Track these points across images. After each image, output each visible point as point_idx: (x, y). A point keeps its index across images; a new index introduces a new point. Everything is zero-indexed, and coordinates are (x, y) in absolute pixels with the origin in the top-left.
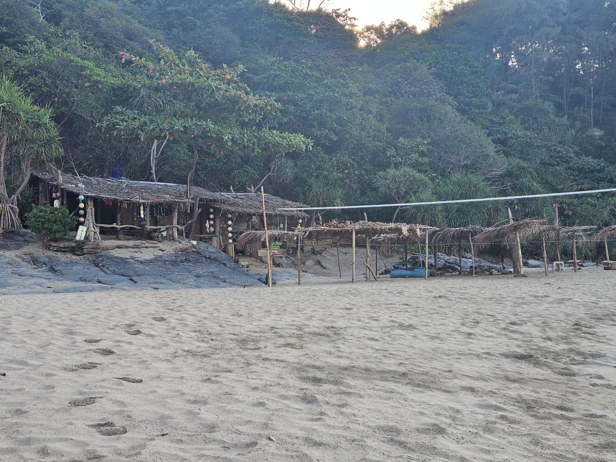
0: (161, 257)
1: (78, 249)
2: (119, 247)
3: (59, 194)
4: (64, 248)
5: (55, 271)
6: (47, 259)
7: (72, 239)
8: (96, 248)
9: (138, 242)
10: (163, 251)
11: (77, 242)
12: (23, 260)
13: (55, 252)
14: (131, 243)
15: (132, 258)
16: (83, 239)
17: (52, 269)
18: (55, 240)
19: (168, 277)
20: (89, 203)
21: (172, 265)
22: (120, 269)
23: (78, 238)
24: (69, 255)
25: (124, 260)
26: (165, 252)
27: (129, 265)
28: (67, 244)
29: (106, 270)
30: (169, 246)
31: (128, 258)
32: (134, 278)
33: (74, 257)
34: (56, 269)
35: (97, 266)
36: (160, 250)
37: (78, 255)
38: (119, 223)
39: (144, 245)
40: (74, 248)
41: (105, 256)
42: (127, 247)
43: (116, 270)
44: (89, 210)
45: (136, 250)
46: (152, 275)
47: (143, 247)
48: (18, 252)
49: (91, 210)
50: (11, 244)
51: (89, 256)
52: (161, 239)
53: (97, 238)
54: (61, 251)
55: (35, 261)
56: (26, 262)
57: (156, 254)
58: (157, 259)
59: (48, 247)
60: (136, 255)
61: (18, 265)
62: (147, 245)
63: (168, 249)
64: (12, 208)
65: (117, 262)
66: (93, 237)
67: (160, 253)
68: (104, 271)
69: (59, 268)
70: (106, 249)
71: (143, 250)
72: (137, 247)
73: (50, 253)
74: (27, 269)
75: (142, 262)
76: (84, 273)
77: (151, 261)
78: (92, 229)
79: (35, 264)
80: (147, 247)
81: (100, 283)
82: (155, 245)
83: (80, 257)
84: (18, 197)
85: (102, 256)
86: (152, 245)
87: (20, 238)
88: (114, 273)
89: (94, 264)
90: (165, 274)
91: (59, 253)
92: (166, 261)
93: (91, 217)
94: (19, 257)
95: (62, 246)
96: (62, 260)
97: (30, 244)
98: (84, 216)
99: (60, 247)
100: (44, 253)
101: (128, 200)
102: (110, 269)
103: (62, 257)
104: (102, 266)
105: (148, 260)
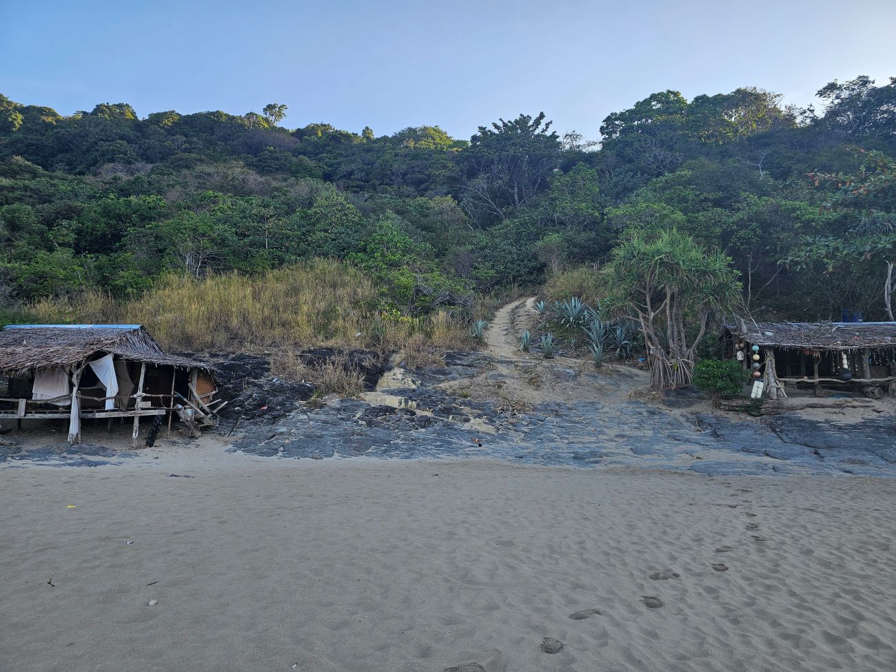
0: (873, 421)
1: (754, 408)
2: (813, 406)
3: (742, 345)
4: (737, 407)
5: (718, 436)
6: (714, 420)
7: (748, 397)
8: (778, 408)
9: (842, 400)
10: (879, 412)
11: (752, 400)
12: (688, 420)
13: (727, 412)
14: (830, 401)
15: (827, 421)
16: (759, 396)
17: (715, 434)
18: (726, 398)
19: (878, 452)
20: (768, 354)
21: (889, 434)
22: (804, 437)
23: (753, 396)
24: (743, 416)
25: (813, 425)
26: (882, 414)
27: (819, 431)
28: (740, 402)
29: (784, 437)
30: (890, 405)
31: (820, 422)
32: (820, 451)
33: (749, 418)
34: (718, 433)
35: (774, 431)
36: (874, 410)
37: (753, 416)
38: (817, 375)
39: (850, 404)
40: (749, 406)
41: (787, 418)
42: (823, 406)
43: (797, 437)
44: (767, 362)
45: (837, 410)
46: (852, 447)
47: (847, 406)
48: (684, 411)
49: (770, 361)
50: (683, 401)
51: (768, 417)
52: (878, 396)
53: (782, 395)
54: (735, 410)
55: (700, 422)
56: (691, 422)
57: (866, 416)
58: (866, 424)
59: (717, 406)
60: (834, 417)
61: (680, 425)
62: (855, 403)
63: (887, 410)
64: (687, 364)
65: (802, 427)
66: (775, 393)
67: (874, 415)
68: (781, 439)
69: (723, 432)
70: (793, 408)
71: (847, 411)
72: (839, 406)
73: (719, 413)
74: (690, 432)
75: (840, 428)
76: (753, 440)
77: (855, 427)
78: (774, 384)
79: (699, 426)
80: (854, 407)
81: (768, 455)
82: (866, 404)
83: (757, 418)
84: (694, 351)
85: (783, 418)
86: (862, 404)
87: (693, 394)
88: (795, 442)
89: (771, 428)
90: (874, 446)
91: (731, 413)
92: (881, 427)
93: (771, 370)
94: (684, 416)
95: (734, 404)
96: (733, 421)
97: (704, 401)
98: (762, 370)
99: (733, 406)
100: (713, 413)
101: (820, 348)
102: (790, 436)
103: (733, 418)
104: (780, 432)
105: (851, 426)
